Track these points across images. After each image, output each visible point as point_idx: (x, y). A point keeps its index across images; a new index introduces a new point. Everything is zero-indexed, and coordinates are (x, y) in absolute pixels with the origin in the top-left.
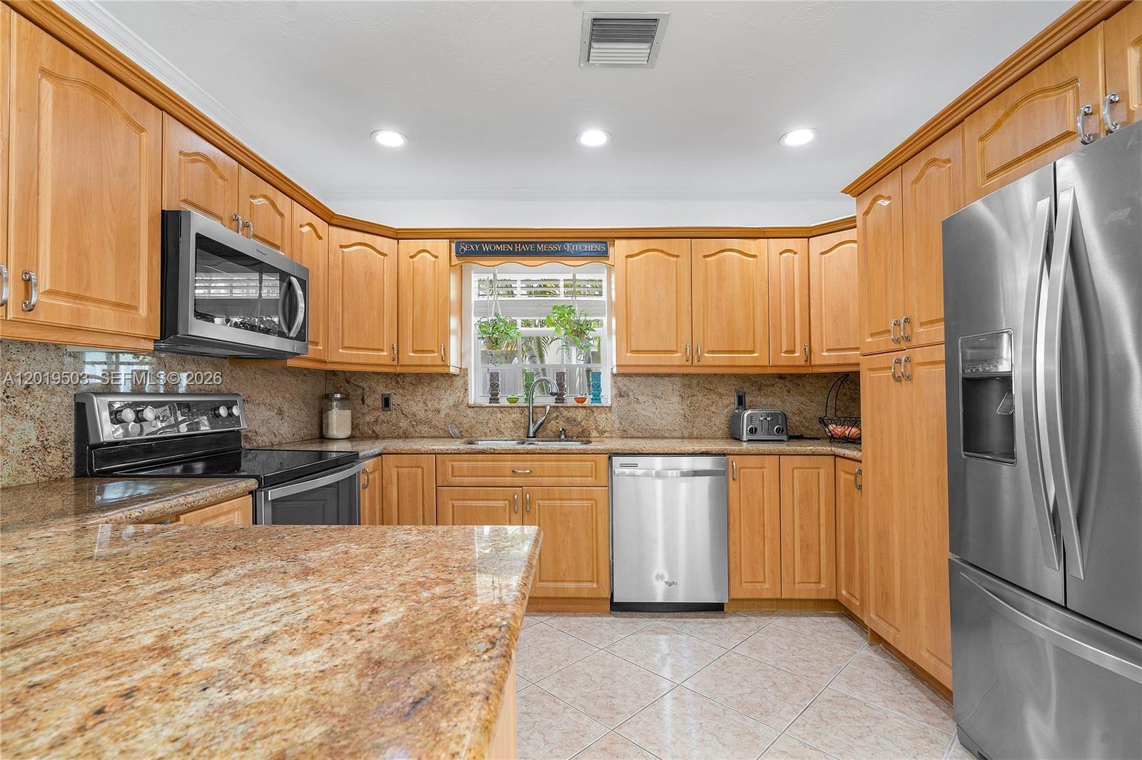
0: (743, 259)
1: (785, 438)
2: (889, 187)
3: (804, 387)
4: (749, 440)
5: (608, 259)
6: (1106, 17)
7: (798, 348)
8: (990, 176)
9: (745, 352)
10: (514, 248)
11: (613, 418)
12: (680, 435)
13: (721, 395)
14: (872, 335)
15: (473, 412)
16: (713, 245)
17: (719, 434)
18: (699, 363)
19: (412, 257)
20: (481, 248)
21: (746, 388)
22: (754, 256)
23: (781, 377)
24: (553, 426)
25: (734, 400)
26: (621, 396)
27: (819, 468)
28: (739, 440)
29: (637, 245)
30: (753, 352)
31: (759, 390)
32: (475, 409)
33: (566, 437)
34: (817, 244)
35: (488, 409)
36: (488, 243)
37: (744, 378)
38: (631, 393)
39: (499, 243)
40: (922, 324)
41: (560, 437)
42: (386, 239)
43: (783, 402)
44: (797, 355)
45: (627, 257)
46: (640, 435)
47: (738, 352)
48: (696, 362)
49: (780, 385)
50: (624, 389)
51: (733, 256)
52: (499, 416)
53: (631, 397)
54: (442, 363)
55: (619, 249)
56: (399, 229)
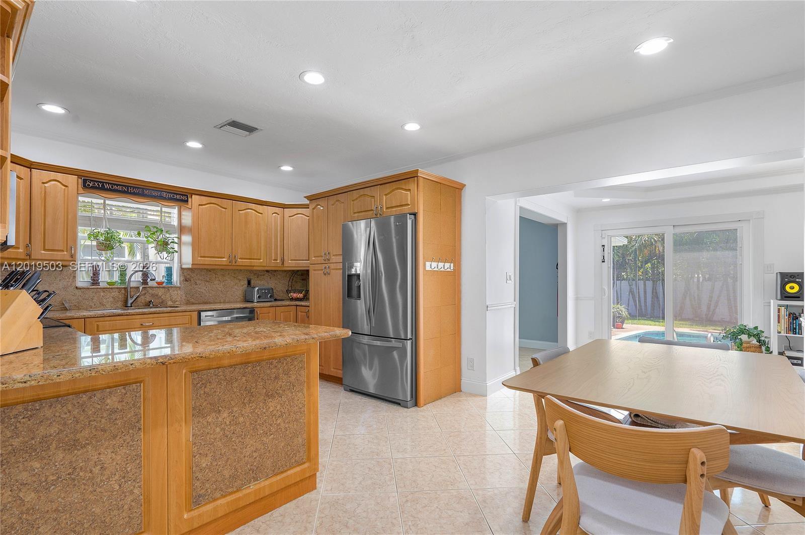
0: (256, 215)
1: (273, 300)
2: (323, 202)
3: (277, 276)
4: (258, 302)
5: (188, 205)
6: (380, 185)
7: (279, 259)
8: (354, 213)
9: (256, 259)
10: (128, 189)
11: (182, 293)
12: (219, 301)
13: (240, 280)
14: (315, 257)
15: (80, 292)
16: (243, 205)
17: (238, 300)
18: (236, 264)
19: (43, 183)
20: (103, 185)
21: (252, 277)
22: (261, 214)
23: (267, 271)
24: (142, 300)
25: (246, 282)
26: (186, 280)
27: (290, 311)
28: (252, 302)
29: (205, 200)
30: (260, 259)
31: (258, 277)
32: (82, 290)
33: (153, 305)
34: (288, 212)
35: (93, 290)
36: (109, 183)
37: (251, 271)
38: (192, 279)
39: (117, 185)
40: (333, 255)
41: (149, 306)
42: (22, 167)
43: (268, 283)
44: (278, 261)
45: (199, 205)
46: (197, 302)
47: (254, 259)
48: (234, 264)
49: (266, 275)
50: (188, 277)
51: (251, 212)
52: (102, 294)
53: (192, 281)
54: (71, 259)
55: (195, 199)
56: (34, 162)
